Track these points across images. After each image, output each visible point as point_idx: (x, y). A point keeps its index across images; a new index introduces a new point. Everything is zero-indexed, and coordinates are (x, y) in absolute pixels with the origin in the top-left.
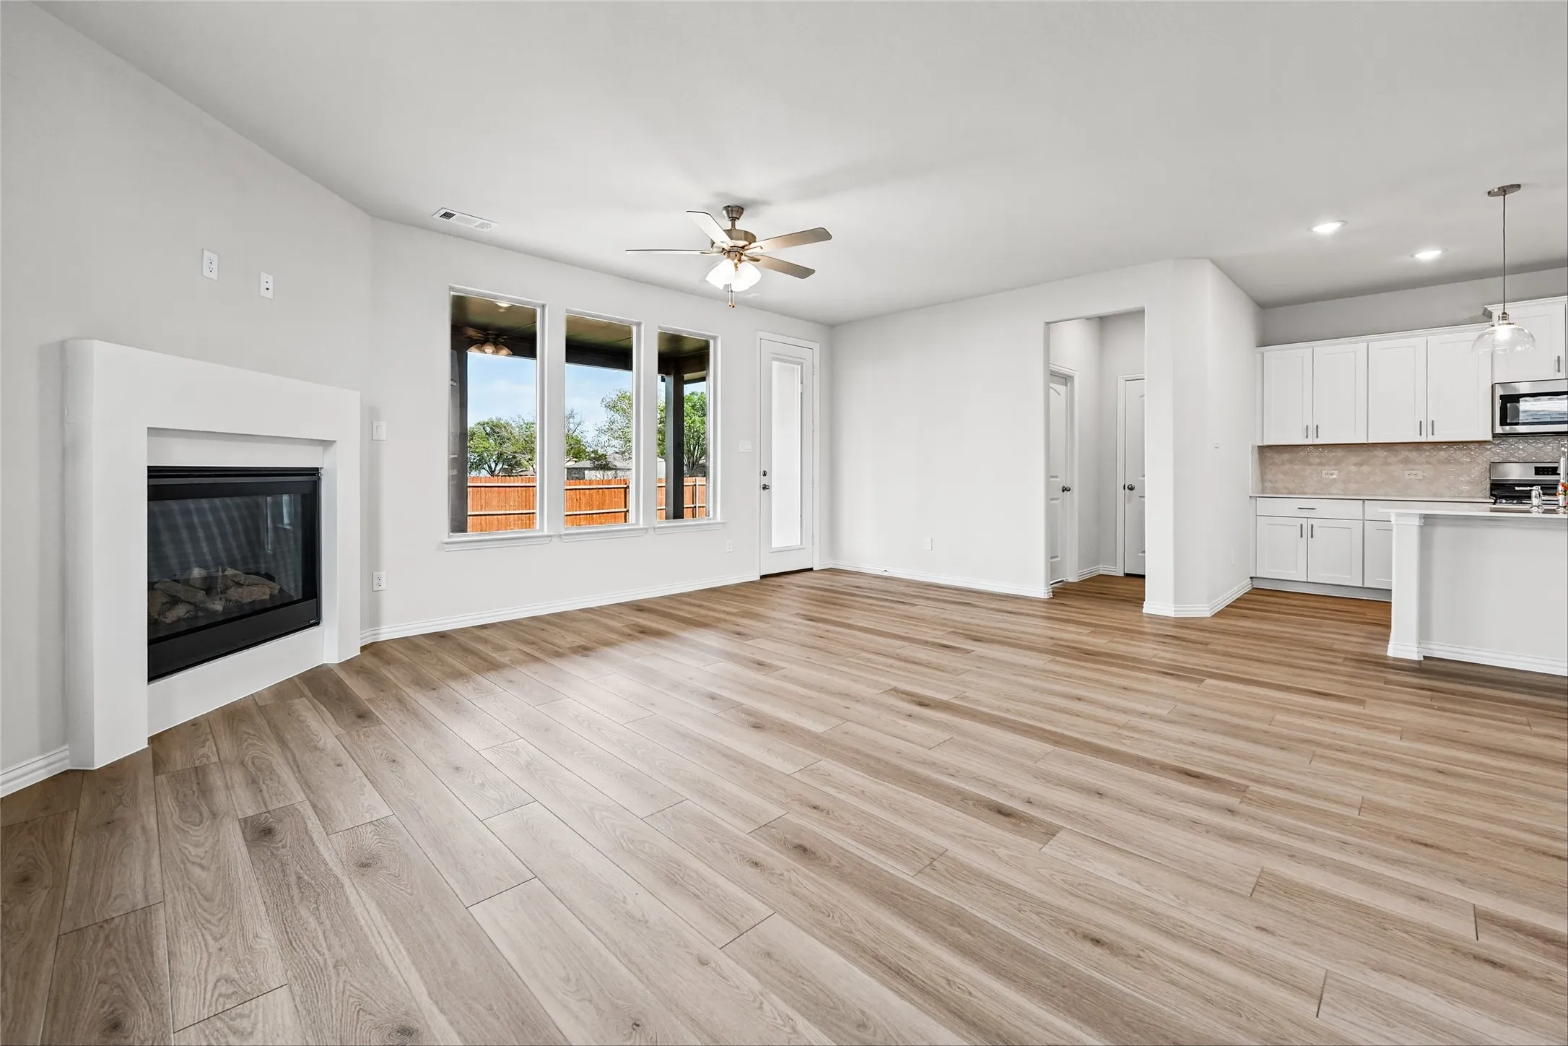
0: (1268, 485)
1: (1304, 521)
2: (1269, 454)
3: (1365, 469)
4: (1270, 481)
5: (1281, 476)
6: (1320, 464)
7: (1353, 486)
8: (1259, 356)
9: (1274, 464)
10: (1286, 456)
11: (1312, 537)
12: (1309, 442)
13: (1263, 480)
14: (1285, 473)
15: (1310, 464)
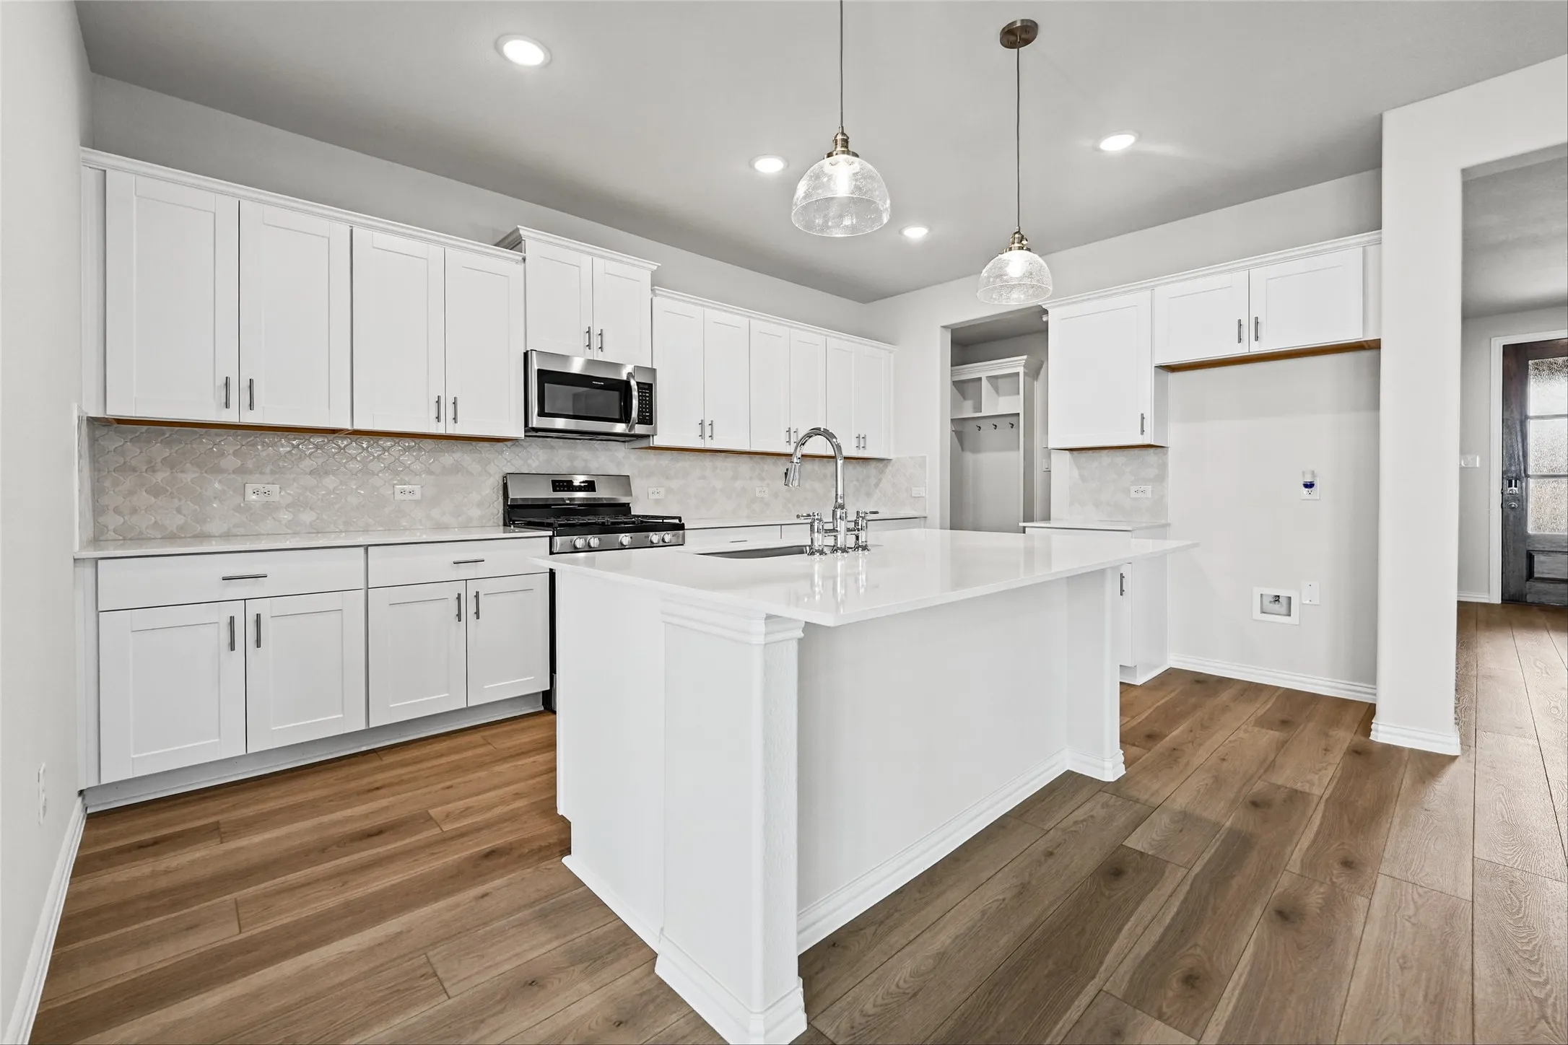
0: (112, 521)
1: (236, 610)
2: (113, 441)
3: (330, 482)
4: (117, 511)
5: (143, 498)
6: (241, 470)
7: (307, 517)
8: (91, 177)
9: (126, 468)
10: (158, 451)
11: (258, 645)
12: (230, 417)
13: (98, 510)
14: (156, 491)
15: (217, 470)
